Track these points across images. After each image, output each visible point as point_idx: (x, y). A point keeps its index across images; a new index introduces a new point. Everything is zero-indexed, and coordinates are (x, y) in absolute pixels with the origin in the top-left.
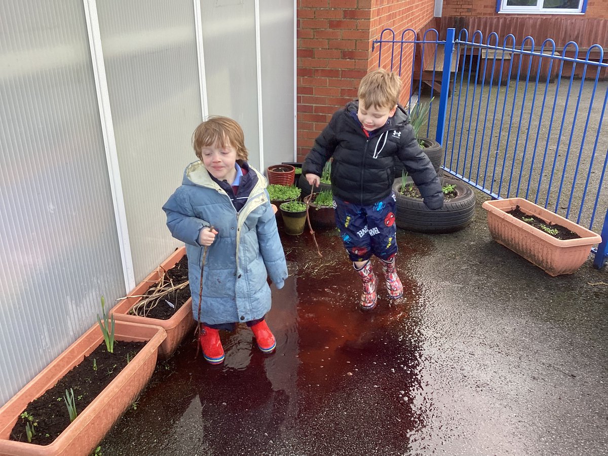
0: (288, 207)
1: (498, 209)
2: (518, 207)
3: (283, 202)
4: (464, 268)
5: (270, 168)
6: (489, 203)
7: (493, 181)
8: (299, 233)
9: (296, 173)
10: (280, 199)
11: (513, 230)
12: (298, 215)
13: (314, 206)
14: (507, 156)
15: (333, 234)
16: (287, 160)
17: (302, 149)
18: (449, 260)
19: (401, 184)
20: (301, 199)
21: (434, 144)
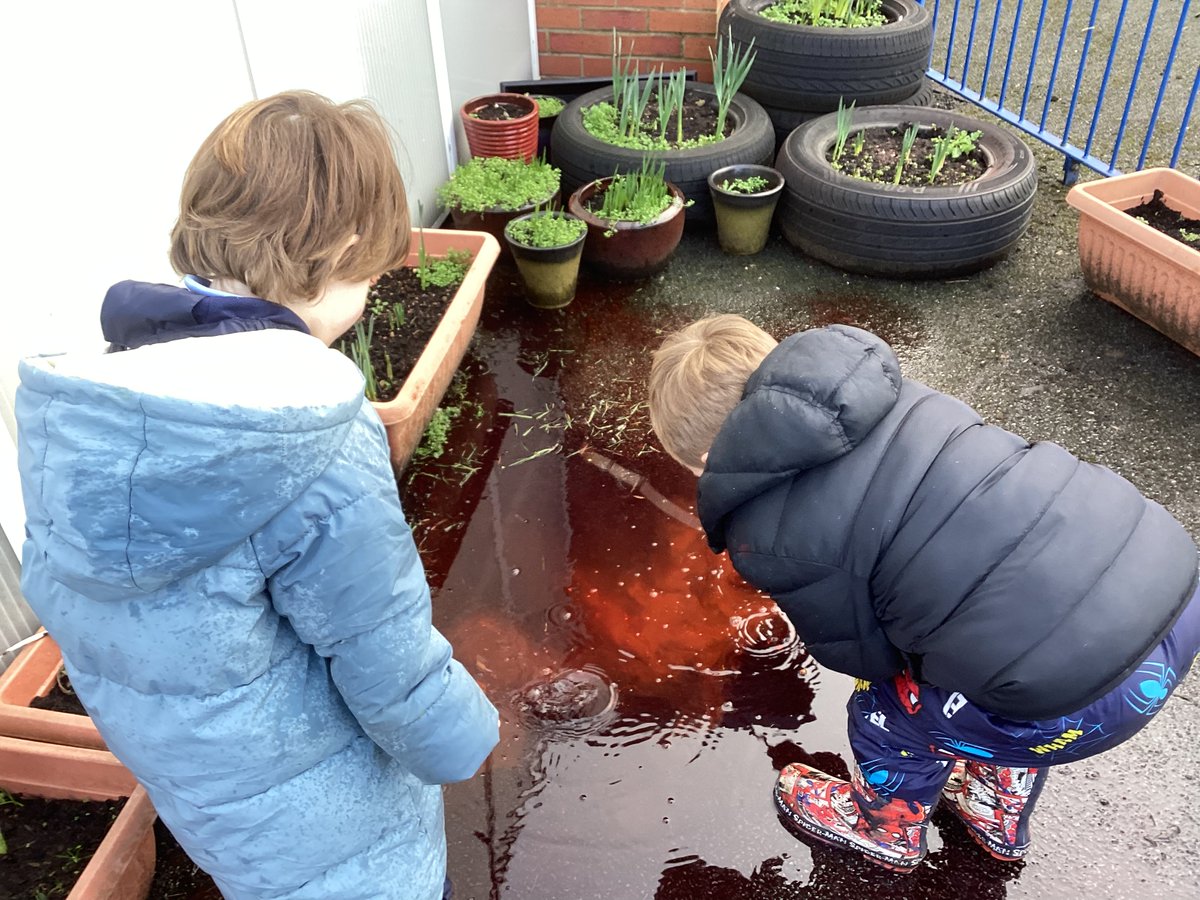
0: (528, 233)
1: (1106, 205)
2: (1158, 194)
3: (514, 215)
4: (1027, 391)
5: (469, 108)
6: (1085, 189)
7: (1051, 99)
8: (564, 301)
9: (543, 114)
10: (505, 208)
11: (1159, 273)
12: (557, 256)
13: (600, 224)
14: (1070, 22)
15: (657, 299)
16: (515, 76)
17: (552, 35)
18: (982, 366)
19: (831, 136)
20: (561, 202)
21: (911, 8)
